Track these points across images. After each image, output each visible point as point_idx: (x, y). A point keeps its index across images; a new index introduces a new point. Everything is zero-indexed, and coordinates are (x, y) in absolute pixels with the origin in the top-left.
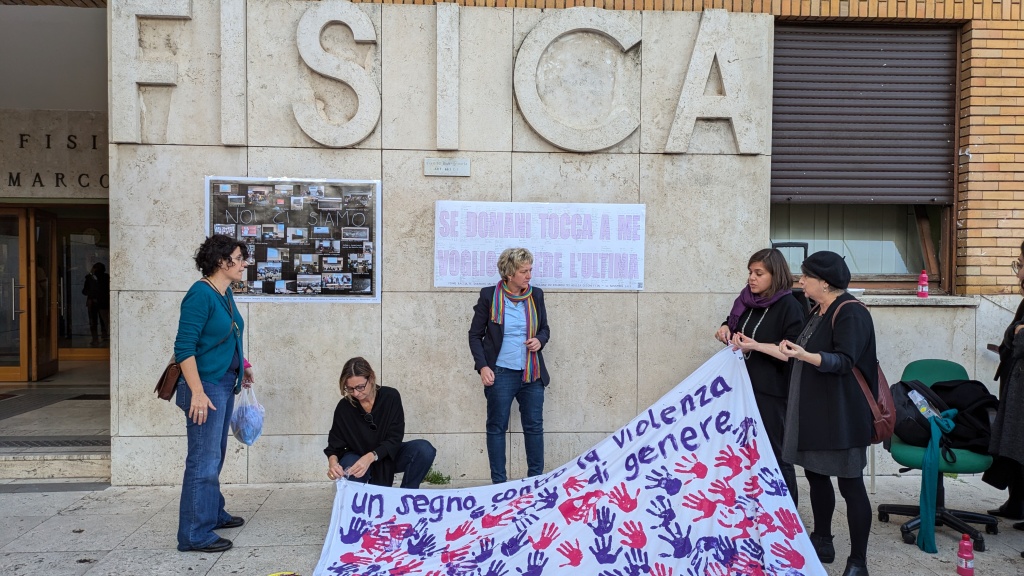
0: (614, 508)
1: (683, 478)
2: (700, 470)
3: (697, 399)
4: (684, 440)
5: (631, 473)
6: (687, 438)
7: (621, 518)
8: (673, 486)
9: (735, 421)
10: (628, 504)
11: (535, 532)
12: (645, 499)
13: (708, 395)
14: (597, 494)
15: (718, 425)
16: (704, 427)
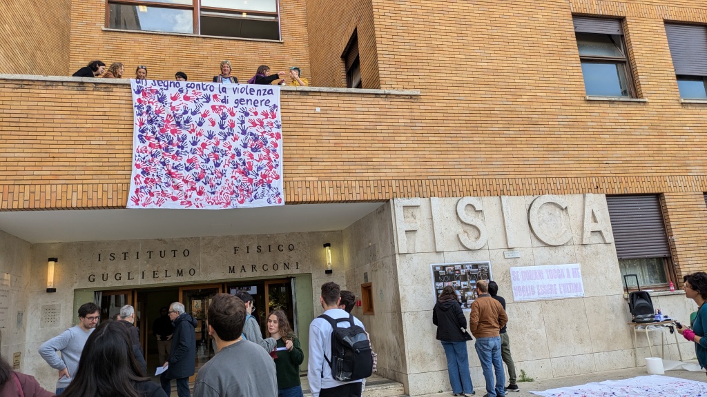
0: (228, 114)
1: (251, 113)
2: (256, 114)
3: (262, 92)
4: (254, 103)
5: (236, 105)
6: (255, 103)
7: (229, 117)
8: (247, 114)
9: (271, 104)
10: (233, 114)
11: (202, 110)
12: (238, 115)
13: (266, 93)
14: (224, 106)
15: (266, 103)
16: (261, 101)
